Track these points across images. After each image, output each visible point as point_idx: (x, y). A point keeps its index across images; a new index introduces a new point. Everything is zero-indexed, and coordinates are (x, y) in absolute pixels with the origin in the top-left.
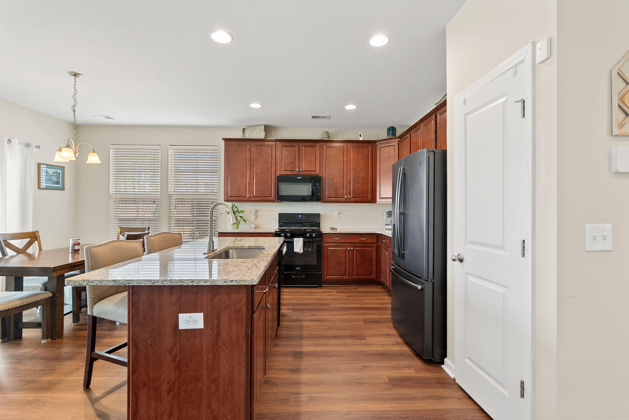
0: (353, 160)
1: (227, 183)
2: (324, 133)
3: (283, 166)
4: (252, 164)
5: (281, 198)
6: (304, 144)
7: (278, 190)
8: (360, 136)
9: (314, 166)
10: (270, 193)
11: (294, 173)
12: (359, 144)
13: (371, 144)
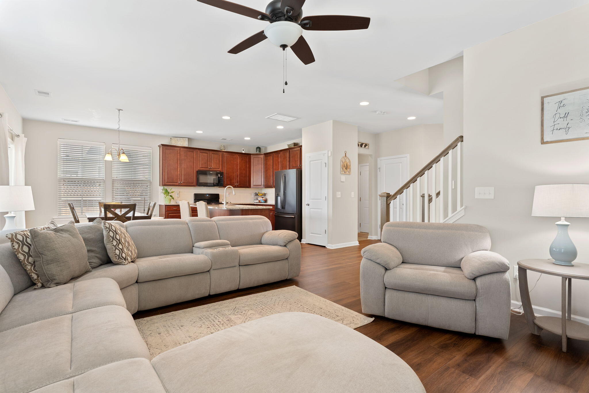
0: (239, 164)
1: (165, 174)
2: (222, 146)
3: (200, 165)
4: (181, 162)
5: (199, 184)
6: (213, 152)
7: (198, 179)
8: (243, 151)
9: (218, 166)
10: (192, 181)
11: (207, 169)
12: (243, 155)
13: (248, 155)
